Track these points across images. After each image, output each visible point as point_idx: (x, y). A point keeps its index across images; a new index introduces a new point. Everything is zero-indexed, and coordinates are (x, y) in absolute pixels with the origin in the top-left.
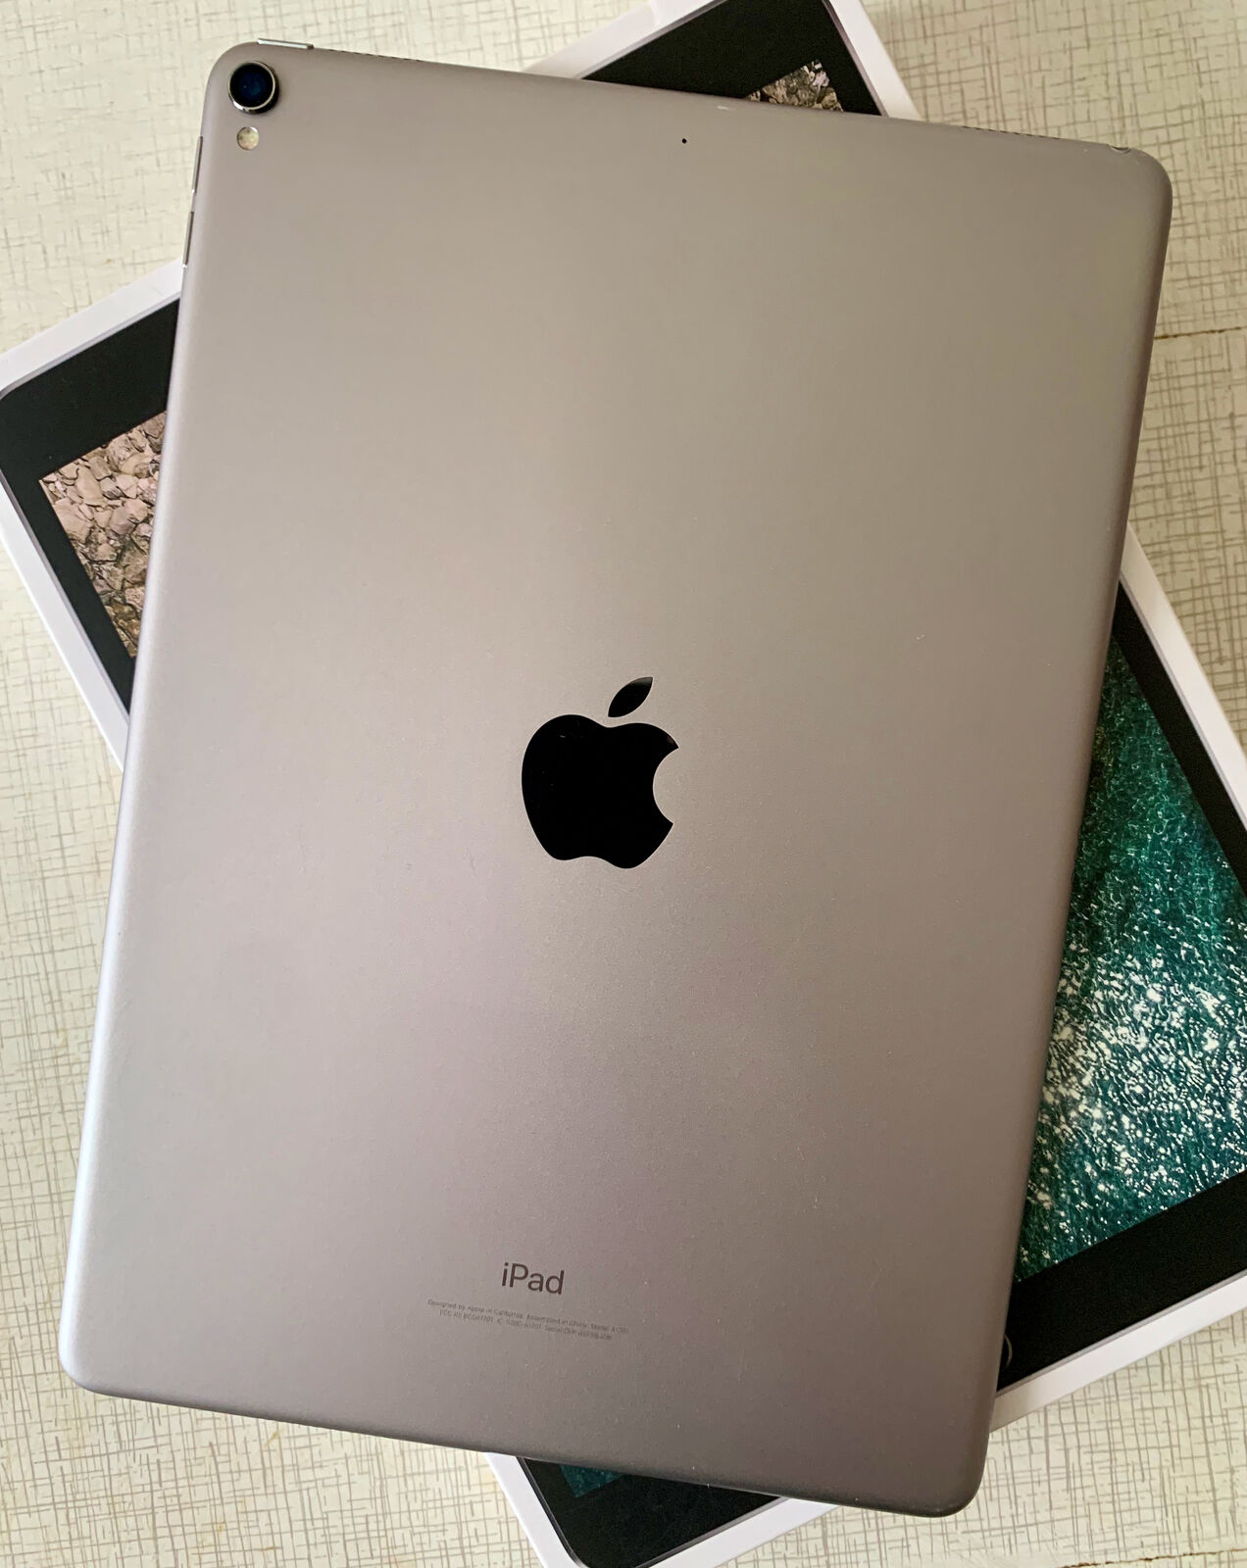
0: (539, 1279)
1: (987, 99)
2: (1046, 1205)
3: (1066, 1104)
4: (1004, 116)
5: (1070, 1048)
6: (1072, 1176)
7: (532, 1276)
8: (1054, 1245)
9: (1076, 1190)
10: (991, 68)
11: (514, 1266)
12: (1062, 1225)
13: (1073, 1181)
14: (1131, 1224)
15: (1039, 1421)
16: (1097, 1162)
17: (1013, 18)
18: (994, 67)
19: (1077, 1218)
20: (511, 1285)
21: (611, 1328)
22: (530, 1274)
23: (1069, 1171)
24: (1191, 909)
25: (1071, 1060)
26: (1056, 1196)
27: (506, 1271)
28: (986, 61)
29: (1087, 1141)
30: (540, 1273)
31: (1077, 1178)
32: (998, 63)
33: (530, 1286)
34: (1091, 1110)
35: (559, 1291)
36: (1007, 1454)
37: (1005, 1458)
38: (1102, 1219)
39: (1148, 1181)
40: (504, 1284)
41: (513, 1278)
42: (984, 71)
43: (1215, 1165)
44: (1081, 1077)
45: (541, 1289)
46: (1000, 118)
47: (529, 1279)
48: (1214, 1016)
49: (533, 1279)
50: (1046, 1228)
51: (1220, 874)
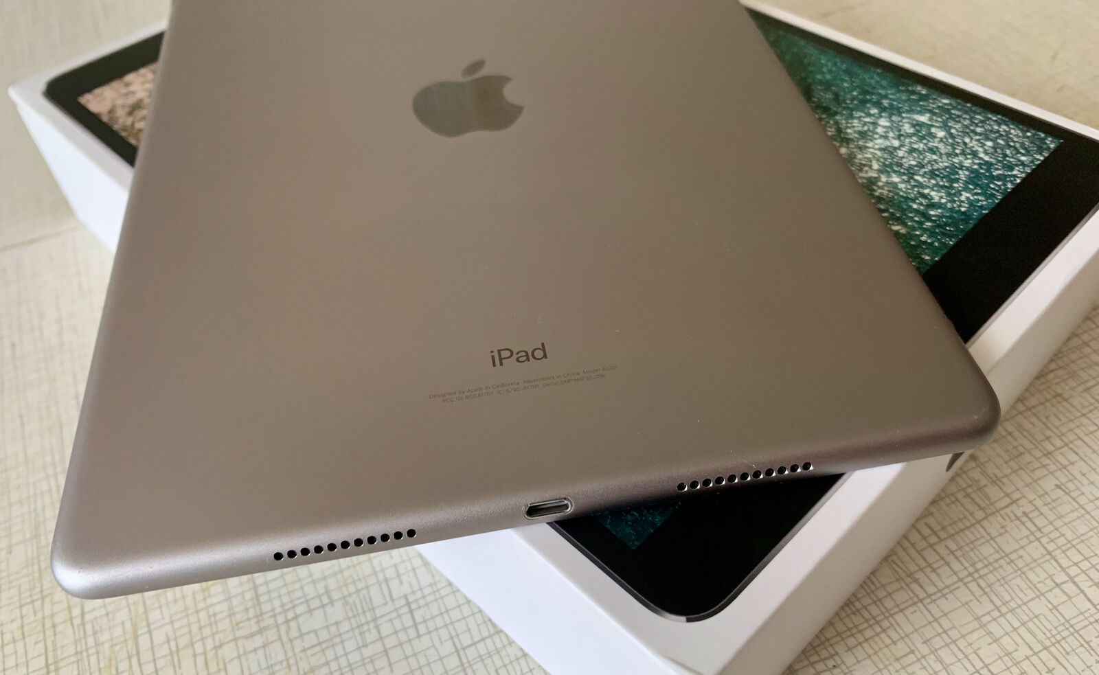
0: (524, 354)
2: (901, 231)
3: (872, 182)
5: (851, 157)
6: (907, 212)
7: (518, 353)
8: (927, 251)
9: (916, 219)
11: (499, 351)
12: (923, 238)
13: (910, 215)
14: (971, 226)
15: (1055, 568)
16: (917, 201)
19: (932, 233)
20: (501, 364)
21: (601, 369)
22: (515, 353)
23: (903, 211)
24: (874, 88)
25: (857, 161)
26: (905, 225)
27: (493, 357)
29: (901, 193)
30: (525, 350)
31: (911, 213)
33: (518, 360)
34: (890, 179)
35: (545, 356)
36: (1050, 606)
37: (1051, 610)
38: (948, 228)
39: (963, 202)
40: (494, 365)
41: (501, 359)
43: (999, 183)
44: (870, 167)
45: (528, 359)
47: (515, 356)
48: (930, 123)
49: (518, 356)
50: (913, 243)
51: (879, 74)
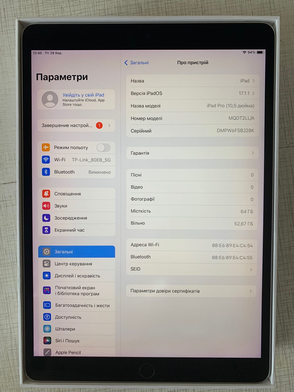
1: (284, 80)
4: (288, 84)
10: (285, 72)
17: (291, 59)
18: (286, 72)
28: (284, 70)
32: (287, 71)
42: (283, 73)
46: (288, 85)
